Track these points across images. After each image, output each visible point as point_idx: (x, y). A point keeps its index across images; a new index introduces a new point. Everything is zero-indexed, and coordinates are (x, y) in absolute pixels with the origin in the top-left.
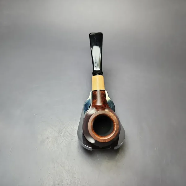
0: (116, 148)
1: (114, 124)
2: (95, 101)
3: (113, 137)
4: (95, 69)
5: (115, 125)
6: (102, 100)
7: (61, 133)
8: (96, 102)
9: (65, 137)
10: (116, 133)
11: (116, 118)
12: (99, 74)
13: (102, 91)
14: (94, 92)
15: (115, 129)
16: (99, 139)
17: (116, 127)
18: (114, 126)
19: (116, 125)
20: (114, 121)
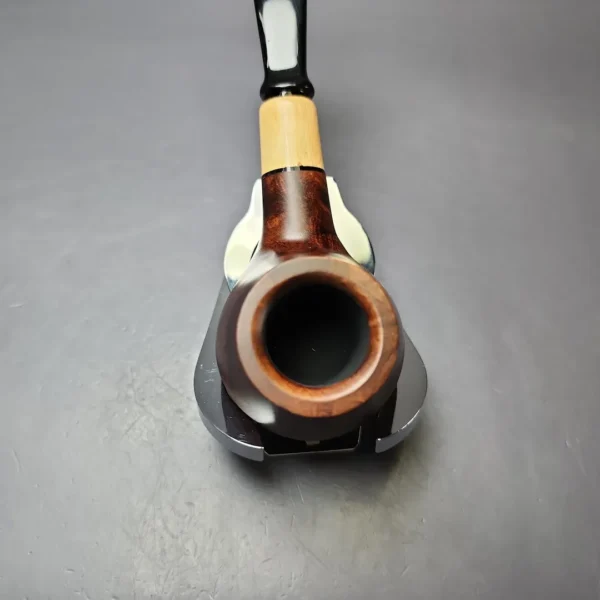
0: (382, 444)
1: (372, 323)
2: (276, 221)
3: (369, 392)
4: (275, 64)
5: (376, 327)
6: (309, 216)
7: (130, 386)
8: (281, 226)
9: (145, 403)
10: (385, 369)
11: (381, 291)
12: (294, 91)
13: (311, 173)
14: (269, 180)
15: (380, 347)
16: (293, 399)
17: (381, 337)
18: (372, 333)
19: (381, 331)
20: (375, 309)
